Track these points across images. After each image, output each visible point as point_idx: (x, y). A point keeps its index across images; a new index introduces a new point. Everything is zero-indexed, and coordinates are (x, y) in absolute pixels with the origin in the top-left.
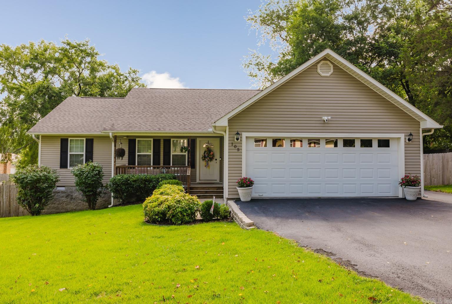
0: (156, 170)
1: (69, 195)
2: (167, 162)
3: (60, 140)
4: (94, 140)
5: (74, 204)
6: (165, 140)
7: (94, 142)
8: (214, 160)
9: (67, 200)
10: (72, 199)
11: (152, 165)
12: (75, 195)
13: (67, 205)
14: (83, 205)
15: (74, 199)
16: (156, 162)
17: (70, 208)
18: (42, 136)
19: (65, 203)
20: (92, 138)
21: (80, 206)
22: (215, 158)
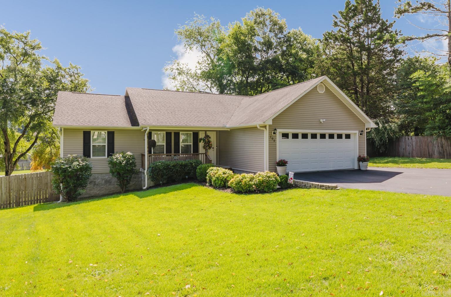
0: (168, 157)
1: (92, 181)
2: (177, 151)
3: (83, 132)
4: (115, 133)
5: (97, 189)
6: (175, 133)
7: (115, 135)
8: (212, 149)
9: (90, 186)
10: (95, 184)
11: (165, 153)
12: (98, 181)
13: (91, 190)
14: (106, 189)
15: (97, 184)
16: (169, 151)
17: (93, 193)
18: (64, 129)
19: (89, 189)
20: (113, 131)
21: (103, 190)
22: (213, 147)
